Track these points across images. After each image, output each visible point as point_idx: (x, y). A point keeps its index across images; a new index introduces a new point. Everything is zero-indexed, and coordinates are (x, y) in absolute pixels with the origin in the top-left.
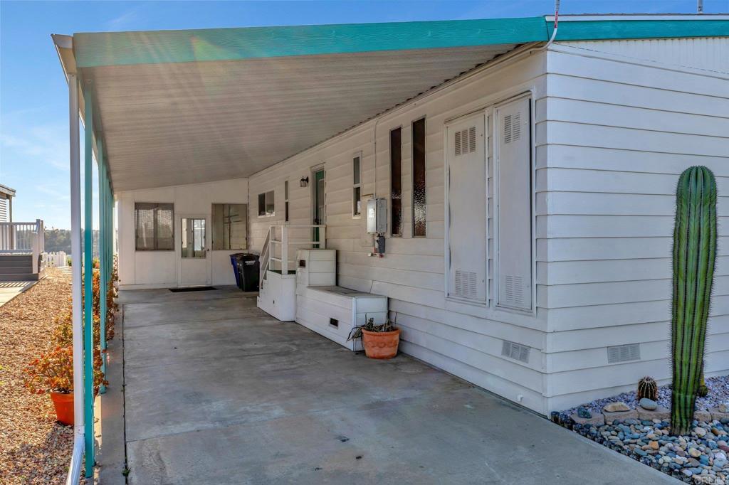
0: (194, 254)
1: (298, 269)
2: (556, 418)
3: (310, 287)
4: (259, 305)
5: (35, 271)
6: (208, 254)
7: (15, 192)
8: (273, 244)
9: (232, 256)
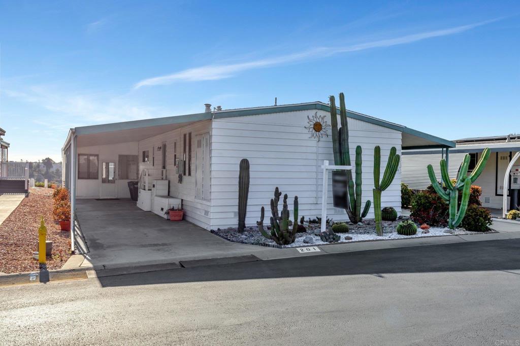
0: (109, 181)
1: (152, 189)
2: (212, 231)
3: (156, 196)
4: (138, 205)
5: (26, 188)
6: (116, 181)
7: (9, 144)
8: (144, 177)
9: (128, 182)
